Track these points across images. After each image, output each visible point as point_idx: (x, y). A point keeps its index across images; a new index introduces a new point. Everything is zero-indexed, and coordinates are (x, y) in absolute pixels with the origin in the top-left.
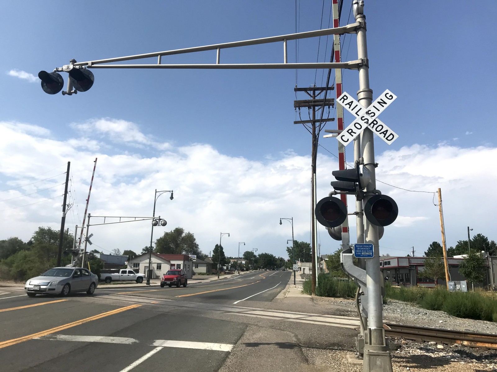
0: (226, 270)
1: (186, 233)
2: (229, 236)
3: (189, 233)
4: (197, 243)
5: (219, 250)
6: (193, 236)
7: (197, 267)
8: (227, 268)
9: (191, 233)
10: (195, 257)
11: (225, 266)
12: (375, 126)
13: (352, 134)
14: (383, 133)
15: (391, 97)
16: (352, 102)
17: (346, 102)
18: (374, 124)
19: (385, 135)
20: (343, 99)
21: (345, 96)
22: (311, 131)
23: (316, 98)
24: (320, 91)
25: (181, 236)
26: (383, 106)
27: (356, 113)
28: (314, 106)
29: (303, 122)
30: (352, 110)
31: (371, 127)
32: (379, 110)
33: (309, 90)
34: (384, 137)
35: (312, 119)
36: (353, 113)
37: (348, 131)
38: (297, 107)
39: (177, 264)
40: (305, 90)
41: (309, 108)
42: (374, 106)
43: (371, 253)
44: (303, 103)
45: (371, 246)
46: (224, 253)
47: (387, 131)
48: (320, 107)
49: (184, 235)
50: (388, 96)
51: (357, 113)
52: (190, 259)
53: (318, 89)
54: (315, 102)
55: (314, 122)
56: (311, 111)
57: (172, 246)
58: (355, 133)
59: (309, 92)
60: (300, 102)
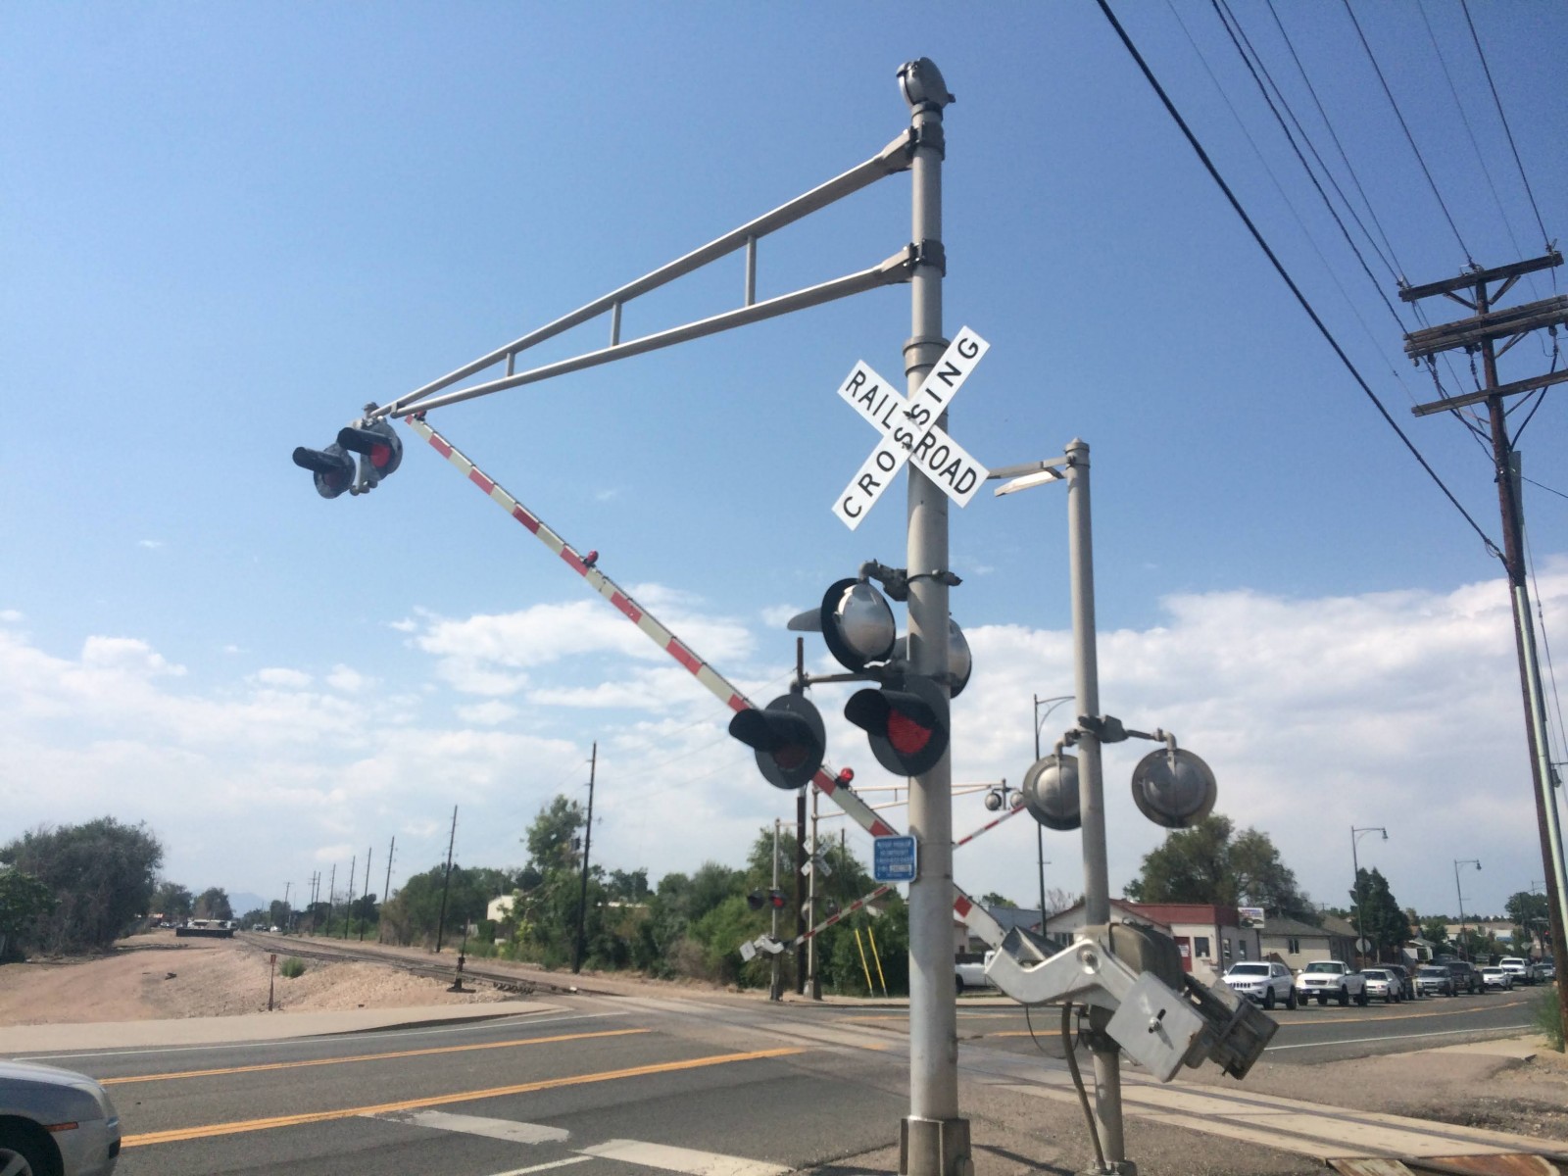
0: (1418, 962)
1: (1242, 832)
2: (1385, 837)
3: (1252, 833)
4: (1287, 866)
5: (1371, 889)
6: (1268, 841)
7: (1294, 948)
8: (1422, 954)
9: (1259, 830)
10: (1258, 914)
11: (1413, 946)
12: (931, 452)
13: (871, 488)
14: (948, 470)
15: (973, 349)
16: (875, 389)
17: (863, 390)
18: (928, 447)
19: (953, 475)
20: (854, 385)
21: (860, 373)
22: (1488, 430)
23: (1493, 309)
24: (1504, 281)
25: (1225, 842)
26: (951, 384)
27: (884, 422)
28: (1488, 339)
29: (1452, 404)
30: (874, 414)
31: (918, 458)
32: (939, 400)
33: (1460, 287)
34: (951, 483)
35: (1484, 387)
36: (876, 422)
37: (860, 484)
38: (1423, 353)
39: (1196, 939)
40: (1444, 288)
41: (1470, 350)
42: (928, 391)
43: (910, 866)
44: (1440, 336)
45: (909, 843)
46: (1393, 899)
47: (958, 463)
48: (1508, 338)
49: (1233, 839)
50: (965, 347)
51: (888, 422)
52: (1241, 919)
53: (1494, 275)
54: (1486, 322)
55: (1494, 396)
56: (1479, 358)
57: (1200, 875)
58: (877, 485)
59: (1459, 293)
60: (1429, 336)
